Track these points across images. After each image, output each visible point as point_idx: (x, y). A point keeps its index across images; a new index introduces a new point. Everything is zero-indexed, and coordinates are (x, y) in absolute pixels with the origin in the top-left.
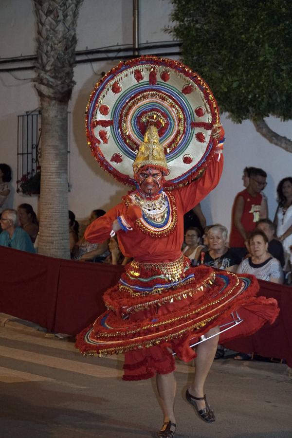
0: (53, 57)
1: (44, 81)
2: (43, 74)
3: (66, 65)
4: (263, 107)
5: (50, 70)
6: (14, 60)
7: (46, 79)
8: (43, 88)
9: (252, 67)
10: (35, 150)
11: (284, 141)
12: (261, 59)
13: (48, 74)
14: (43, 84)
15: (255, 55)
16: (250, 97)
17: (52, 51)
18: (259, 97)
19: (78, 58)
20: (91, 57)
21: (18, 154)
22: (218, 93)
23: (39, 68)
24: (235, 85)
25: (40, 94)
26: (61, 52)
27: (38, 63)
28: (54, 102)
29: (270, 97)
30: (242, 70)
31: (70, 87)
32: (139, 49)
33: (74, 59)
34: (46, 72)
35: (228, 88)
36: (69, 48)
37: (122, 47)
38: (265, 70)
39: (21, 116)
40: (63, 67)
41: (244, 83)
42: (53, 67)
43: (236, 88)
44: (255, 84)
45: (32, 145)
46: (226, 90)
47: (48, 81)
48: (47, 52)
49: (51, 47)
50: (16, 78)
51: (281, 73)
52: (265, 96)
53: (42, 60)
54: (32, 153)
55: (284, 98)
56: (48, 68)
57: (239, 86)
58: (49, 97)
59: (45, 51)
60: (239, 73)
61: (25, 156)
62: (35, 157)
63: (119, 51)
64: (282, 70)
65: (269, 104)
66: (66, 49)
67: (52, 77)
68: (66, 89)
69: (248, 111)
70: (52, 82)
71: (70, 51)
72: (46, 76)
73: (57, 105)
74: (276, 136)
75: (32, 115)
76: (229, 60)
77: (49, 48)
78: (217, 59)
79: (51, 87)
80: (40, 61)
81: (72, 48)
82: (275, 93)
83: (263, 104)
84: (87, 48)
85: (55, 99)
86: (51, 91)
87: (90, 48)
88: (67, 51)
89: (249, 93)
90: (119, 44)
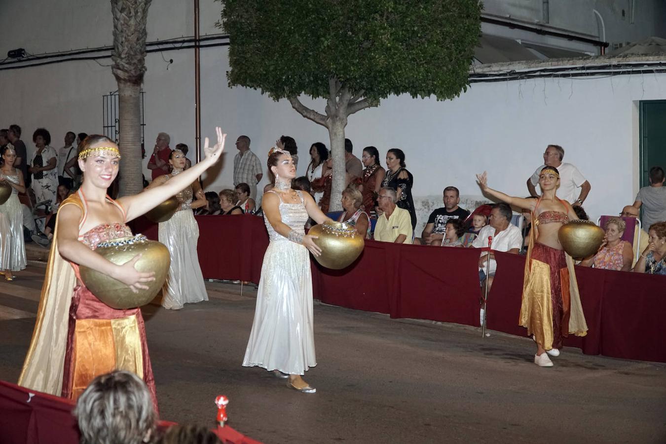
0: (127, 47)
1: (121, 67)
2: (119, 61)
3: (137, 53)
4: (295, 86)
5: (125, 57)
6: (99, 50)
7: (122, 65)
8: (120, 72)
9: (285, 53)
10: (117, 124)
11: (312, 113)
12: (293, 46)
13: (124, 60)
14: (120, 69)
15: (288, 44)
16: (284, 78)
17: (126, 41)
18: (291, 78)
19: (148, 48)
20: (161, 47)
21: (104, 127)
22: (259, 75)
23: (115, 56)
24: (271, 68)
25: (118, 78)
26: (133, 42)
27: (115, 51)
28: (129, 84)
29: (300, 77)
30: (278, 56)
31: (142, 72)
32: (200, 40)
33: (145, 48)
34: (122, 59)
35: (266, 71)
36: (140, 39)
37: (186, 39)
38: (296, 55)
39: (105, 96)
40: (136, 54)
41: (279, 67)
42: (127, 55)
43: (273, 71)
44: (287, 67)
45: (116, 120)
46: (265, 72)
47: (124, 67)
48: (122, 42)
49: (125, 38)
50: (100, 65)
51: (309, 58)
52: (295, 77)
53: (118, 49)
54: (115, 126)
55: (312, 79)
56: (123, 56)
57: (275, 69)
58: (125, 80)
59: (121, 42)
60: (275, 58)
61: (110, 128)
62: (117, 129)
63: (184, 42)
64: (310, 55)
65: (300, 83)
66: (138, 40)
67: (127, 63)
68: (138, 73)
69: (284, 90)
70: (127, 68)
71: (140, 41)
72: (122, 63)
73: (131, 87)
74: (306, 109)
75: (115, 95)
76: (267, 48)
77: (124, 39)
78: (257, 48)
79: (126, 71)
80: (116, 50)
81: (143, 39)
82: (304, 74)
83: (295, 83)
84: (158, 39)
85: (130, 81)
86: (127, 74)
87: (161, 40)
88: (139, 42)
89: (283, 74)
90: (184, 36)
